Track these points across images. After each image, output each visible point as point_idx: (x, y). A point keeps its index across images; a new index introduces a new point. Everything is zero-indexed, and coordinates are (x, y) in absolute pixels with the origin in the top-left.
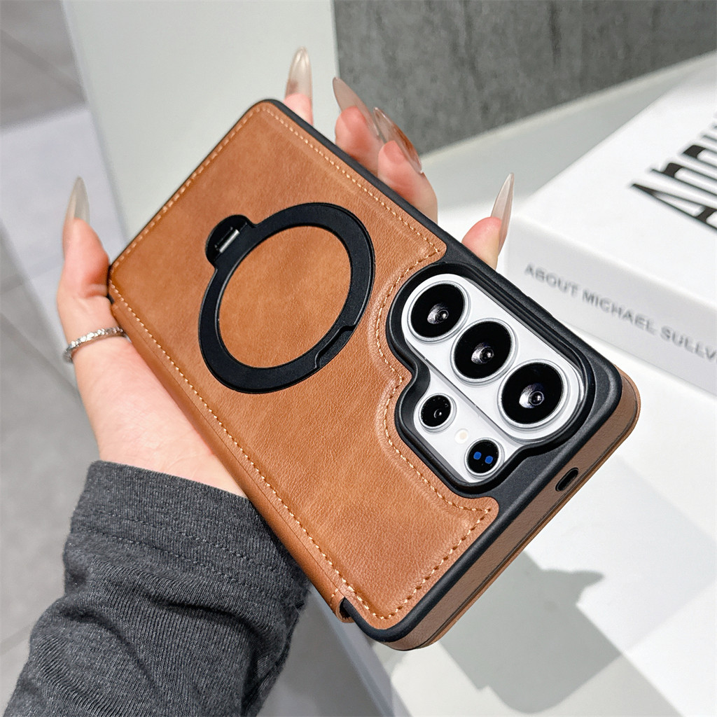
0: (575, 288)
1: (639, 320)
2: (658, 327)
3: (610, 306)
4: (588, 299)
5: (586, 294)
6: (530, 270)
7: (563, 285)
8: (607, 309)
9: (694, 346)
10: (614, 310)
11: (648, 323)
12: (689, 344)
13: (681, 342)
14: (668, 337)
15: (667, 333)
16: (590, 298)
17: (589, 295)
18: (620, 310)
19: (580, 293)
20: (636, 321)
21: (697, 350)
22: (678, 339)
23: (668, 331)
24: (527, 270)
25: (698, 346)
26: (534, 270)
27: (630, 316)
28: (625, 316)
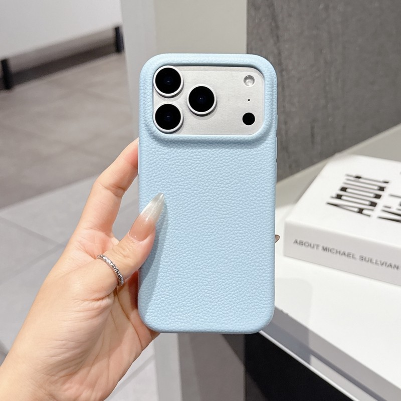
0: (318, 246)
1: (349, 255)
2: (357, 257)
3: (335, 251)
4: (324, 250)
5: (323, 248)
6: (296, 242)
7: (312, 246)
9: (375, 262)
10: (337, 252)
11: (353, 255)
12: (372, 261)
13: (368, 261)
14: (362, 260)
17: (325, 248)
18: (340, 252)
19: (320, 248)
20: (347, 256)
21: (376, 263)
22: (367, 260)
23: (362, 257)
24: (294, 242)
25: (376, 261)
26: (298, 242)
27: (344, 254)
28: (342, 254)
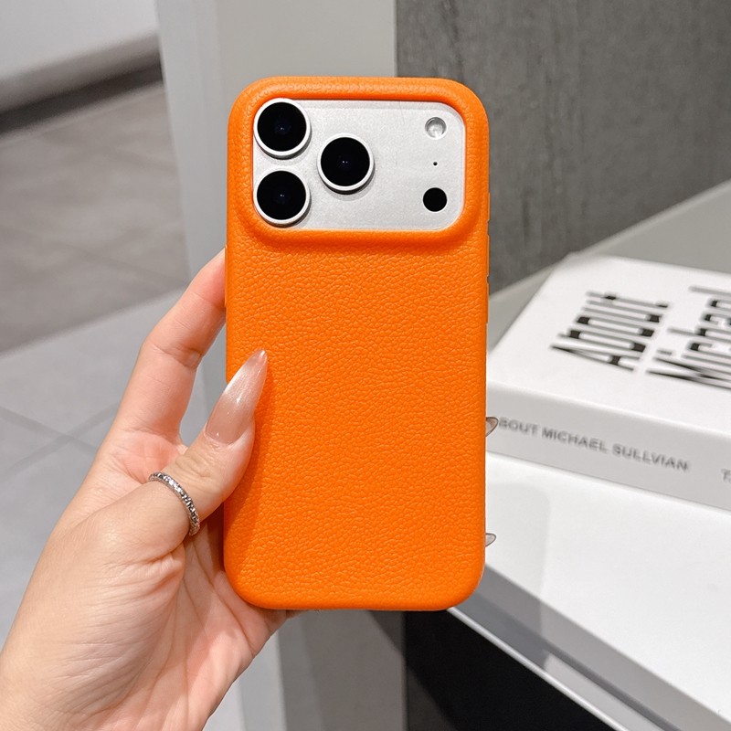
0: (535, 428)
1: (593, 444)
2: (609, 447)
3: (567, 437)
4: (547, 435)
5: (545, 431)
7: (524, 428)
8: (564, 440)
9: (641, 455)
10: (570, 439)
11: (601, 444)
12: (637, 455)
13: (629, 455)
14: (619, 452)
15: (618, 450)
16: (548, 434)
17: (548, 431)
18: (576, 439)
19: (540, 432)
20: (590, 446)
21: (644, 458)
22: (628, 452)
23: (619, 448)
25: (644, 455)
27: (585, 442)
28: (580, 443)
